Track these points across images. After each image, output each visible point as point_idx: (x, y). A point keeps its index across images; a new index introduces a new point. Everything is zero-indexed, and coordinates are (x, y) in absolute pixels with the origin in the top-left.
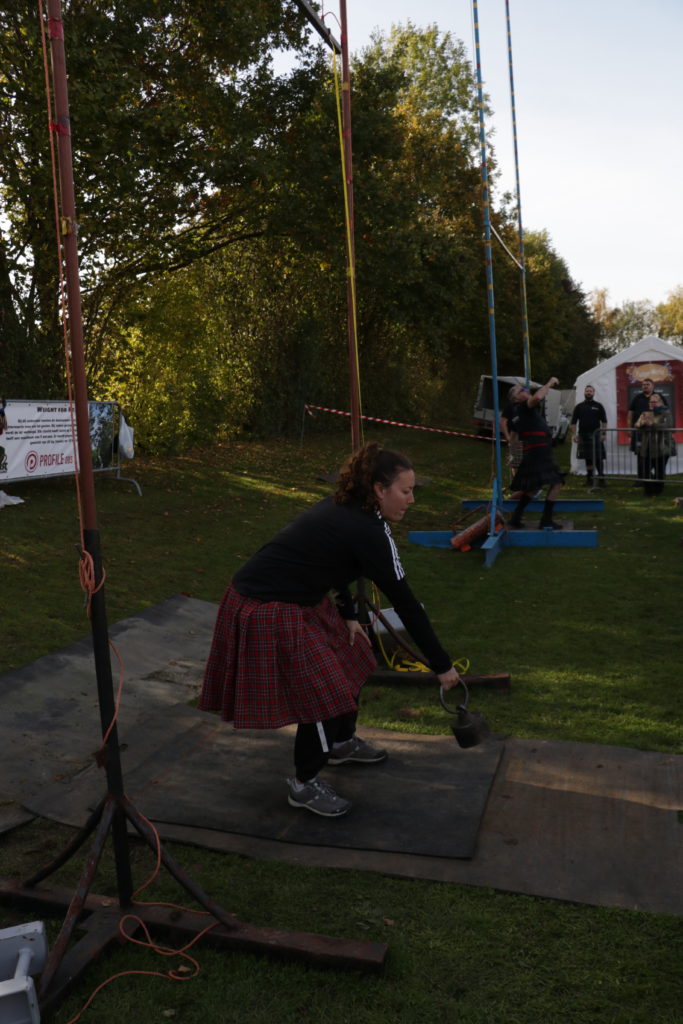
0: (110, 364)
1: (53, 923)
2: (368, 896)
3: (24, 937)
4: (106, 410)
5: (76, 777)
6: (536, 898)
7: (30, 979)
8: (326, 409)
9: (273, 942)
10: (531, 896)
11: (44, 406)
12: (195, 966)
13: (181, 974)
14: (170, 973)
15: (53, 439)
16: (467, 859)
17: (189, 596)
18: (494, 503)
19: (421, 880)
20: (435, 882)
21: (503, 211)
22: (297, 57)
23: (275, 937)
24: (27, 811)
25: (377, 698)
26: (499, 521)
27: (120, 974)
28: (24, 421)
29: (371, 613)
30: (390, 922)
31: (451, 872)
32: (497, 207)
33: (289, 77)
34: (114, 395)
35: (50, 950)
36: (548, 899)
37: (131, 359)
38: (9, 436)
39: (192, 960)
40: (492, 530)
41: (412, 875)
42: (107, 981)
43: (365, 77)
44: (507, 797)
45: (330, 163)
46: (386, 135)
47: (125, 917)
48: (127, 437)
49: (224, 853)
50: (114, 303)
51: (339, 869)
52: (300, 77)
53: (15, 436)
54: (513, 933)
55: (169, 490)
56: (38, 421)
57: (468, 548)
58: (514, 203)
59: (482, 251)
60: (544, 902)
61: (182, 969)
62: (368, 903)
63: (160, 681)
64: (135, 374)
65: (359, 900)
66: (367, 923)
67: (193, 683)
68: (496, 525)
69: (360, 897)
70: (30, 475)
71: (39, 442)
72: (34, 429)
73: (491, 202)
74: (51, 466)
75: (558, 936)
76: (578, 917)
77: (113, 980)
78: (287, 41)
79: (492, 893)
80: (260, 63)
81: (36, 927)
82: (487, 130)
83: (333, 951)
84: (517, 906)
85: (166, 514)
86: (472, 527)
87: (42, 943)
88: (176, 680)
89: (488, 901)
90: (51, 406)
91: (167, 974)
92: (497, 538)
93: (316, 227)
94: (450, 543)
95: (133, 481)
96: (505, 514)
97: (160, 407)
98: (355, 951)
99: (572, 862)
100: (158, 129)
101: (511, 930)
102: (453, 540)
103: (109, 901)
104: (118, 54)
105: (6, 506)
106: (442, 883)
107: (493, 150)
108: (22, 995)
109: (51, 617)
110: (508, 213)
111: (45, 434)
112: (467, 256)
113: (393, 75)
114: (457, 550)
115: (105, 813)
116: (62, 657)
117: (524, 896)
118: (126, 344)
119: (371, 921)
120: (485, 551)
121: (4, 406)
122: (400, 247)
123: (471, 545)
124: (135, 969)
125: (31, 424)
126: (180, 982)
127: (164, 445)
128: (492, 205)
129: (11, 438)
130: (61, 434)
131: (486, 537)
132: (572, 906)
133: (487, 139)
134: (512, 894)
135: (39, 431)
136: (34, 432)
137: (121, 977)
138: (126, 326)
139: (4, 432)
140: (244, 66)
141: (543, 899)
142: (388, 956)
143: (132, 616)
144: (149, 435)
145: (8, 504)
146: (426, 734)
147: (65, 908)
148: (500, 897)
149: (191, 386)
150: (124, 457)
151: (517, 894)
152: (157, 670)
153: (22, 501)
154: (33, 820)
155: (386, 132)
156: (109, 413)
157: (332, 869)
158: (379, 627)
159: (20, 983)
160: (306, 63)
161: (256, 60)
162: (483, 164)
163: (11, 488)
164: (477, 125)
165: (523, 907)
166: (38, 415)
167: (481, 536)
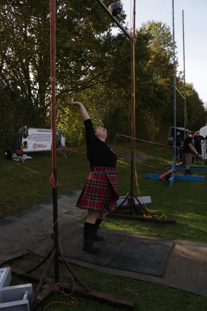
0: (59, 118)
1: (35, 285)
2: (130, 285)
3: (26, 288)
4: (57, 132)
5: (43, 241)
6: (182, 291)
7: (28, 300)
8: (123, 135)
9: (100, 297)
10: (180, 290)
11: (39, 130)
12: (76, 302)
13: (72, 304)
14: (69, 303)
15: (42, 140)
16: (161, 277)
17: (79, 189)
18: (173, 166)
19: (146, 282)
20: (150, 283)
21: (179, 77)
22: (119, 30)
23: (101, 295)
24: (29, 250)
25: (135, 224)
26: (174, 172)
27: (54, 302)
28: (33, 134)
29: (134, 198)
30: (136, 294)
31: (156, 280)
32: (177, 75)
33: (116, 35)
34: (60, 128)
35: (34, 293)
36: (186, 291)
37: (66, 117)
38: (29, 138)
39: (75, 300)
40: (172, 175)
41: (143, 280)
42: (50, 304)
43: (139, 36)
44: (174, 258)
45: (128, 62)
46: (145, 54)
47: (57, 284)
48: (63, 140)
49: (86, 268)
50: (61, 100)
51: (121, 276)
52: (119, 35)
53: (30, 138)
54: (174, 301)
55: (75, 157)
56: (37, 134)
57: (164, 180)
58: (183, 74)
59: (173, 89)
60: (185, 292)
61: (72, 302)
62: (129, 288)
63: (70, 214)
64: (66, 122)
65: (127, 286)
66: (129, 293)
67: (80, 215)
68: (173, 173)
69: (127, 285)
70: (34, 150)
71: (37, 141)
72: (36, 137)
73: (176, 74)
74: (40, 148)
75: (189, 304)
76: (195, 298)
77: (51, 304)
78: (116, 25)
79: (168, 288)
80: (108, 31)
81: (29, 285)
82: (175, 52)
83: (118, 301)
84: (176, 293)
85: (74, 164)
86: (166, 173)
87: (32, 290)
88: (74, 214)
89: (167, 290)
90: (41, 130)
91: (68, 304)
92: (173, 177)
93: (123, 81)
94: (159, 178)
95: (64, 154)
96: (177, 170)
97: (74, 132)
98: (125, 302)
99: (194, 280)
100: (77, 51)
101: (174, 300)
102: (160, 177)
103: (51, 280)
104: (67, 29)
105: (27, 159)
106: (152, 283)
107: (177, 59)
108: (26, 305)
109: (38, 193)
110: (181, 78)
111: (39, 138)
112: (168, 90)
113: (148, 36)
114: (161, 180)
115: (53, 253)
116: (41, 205)
117: (178, 290)
118: (64, 113)
119: (130, 292)
120: (170, 180)
121: (28, 129)
122: (148, 87)
123: (165, 179)
124: (58, 301)
125: (35, 135)
126: (71, 306)
127: (74, 143)
128: (176, 75)
129: (30, 139)
130: (44, 138)
131: (171, 177)
132: (193, 295)
133: (175, 55)
134: (174, 288)
135: (38, 137)
136: (36, 138)
137: (54, 303)
138: (65, 107)
139: (27, 137)
140: (103, 32)
141: (184, 291)
142: (135, 304)
143: (62, 194)
144: (70, 140)
145: (27, 158)
146: (149, 236)
147: (39, 281)
148: (171, 289)
149: (83, 126)
150: (62, 146)
151: (176, 289)
152: (69, 211)
153: (31, 158)
154: (30, 253)
155: (145, 53)
156: (58, 133)
157: (119, 276)
158: (136, 203)
159: (25, 301)
160: (121, 32)
161: (107, 30)
162: (174, 63)
163: (29, 154)
164: (172, 51)
165: (178, 293)
166: (37, 133)
167: (169, 176)
